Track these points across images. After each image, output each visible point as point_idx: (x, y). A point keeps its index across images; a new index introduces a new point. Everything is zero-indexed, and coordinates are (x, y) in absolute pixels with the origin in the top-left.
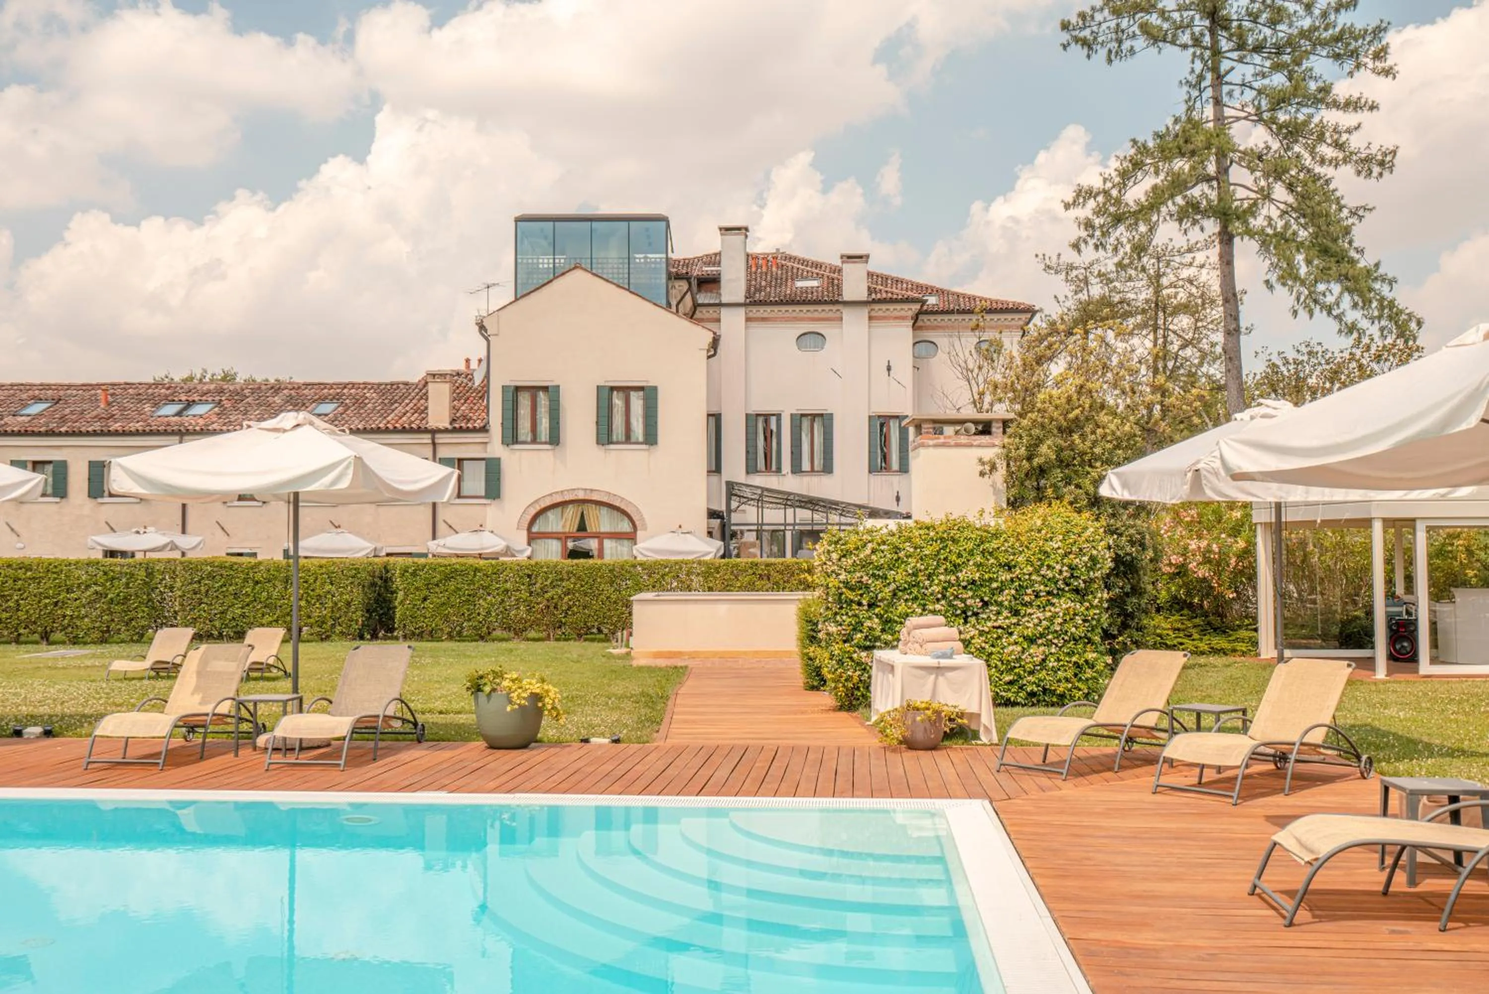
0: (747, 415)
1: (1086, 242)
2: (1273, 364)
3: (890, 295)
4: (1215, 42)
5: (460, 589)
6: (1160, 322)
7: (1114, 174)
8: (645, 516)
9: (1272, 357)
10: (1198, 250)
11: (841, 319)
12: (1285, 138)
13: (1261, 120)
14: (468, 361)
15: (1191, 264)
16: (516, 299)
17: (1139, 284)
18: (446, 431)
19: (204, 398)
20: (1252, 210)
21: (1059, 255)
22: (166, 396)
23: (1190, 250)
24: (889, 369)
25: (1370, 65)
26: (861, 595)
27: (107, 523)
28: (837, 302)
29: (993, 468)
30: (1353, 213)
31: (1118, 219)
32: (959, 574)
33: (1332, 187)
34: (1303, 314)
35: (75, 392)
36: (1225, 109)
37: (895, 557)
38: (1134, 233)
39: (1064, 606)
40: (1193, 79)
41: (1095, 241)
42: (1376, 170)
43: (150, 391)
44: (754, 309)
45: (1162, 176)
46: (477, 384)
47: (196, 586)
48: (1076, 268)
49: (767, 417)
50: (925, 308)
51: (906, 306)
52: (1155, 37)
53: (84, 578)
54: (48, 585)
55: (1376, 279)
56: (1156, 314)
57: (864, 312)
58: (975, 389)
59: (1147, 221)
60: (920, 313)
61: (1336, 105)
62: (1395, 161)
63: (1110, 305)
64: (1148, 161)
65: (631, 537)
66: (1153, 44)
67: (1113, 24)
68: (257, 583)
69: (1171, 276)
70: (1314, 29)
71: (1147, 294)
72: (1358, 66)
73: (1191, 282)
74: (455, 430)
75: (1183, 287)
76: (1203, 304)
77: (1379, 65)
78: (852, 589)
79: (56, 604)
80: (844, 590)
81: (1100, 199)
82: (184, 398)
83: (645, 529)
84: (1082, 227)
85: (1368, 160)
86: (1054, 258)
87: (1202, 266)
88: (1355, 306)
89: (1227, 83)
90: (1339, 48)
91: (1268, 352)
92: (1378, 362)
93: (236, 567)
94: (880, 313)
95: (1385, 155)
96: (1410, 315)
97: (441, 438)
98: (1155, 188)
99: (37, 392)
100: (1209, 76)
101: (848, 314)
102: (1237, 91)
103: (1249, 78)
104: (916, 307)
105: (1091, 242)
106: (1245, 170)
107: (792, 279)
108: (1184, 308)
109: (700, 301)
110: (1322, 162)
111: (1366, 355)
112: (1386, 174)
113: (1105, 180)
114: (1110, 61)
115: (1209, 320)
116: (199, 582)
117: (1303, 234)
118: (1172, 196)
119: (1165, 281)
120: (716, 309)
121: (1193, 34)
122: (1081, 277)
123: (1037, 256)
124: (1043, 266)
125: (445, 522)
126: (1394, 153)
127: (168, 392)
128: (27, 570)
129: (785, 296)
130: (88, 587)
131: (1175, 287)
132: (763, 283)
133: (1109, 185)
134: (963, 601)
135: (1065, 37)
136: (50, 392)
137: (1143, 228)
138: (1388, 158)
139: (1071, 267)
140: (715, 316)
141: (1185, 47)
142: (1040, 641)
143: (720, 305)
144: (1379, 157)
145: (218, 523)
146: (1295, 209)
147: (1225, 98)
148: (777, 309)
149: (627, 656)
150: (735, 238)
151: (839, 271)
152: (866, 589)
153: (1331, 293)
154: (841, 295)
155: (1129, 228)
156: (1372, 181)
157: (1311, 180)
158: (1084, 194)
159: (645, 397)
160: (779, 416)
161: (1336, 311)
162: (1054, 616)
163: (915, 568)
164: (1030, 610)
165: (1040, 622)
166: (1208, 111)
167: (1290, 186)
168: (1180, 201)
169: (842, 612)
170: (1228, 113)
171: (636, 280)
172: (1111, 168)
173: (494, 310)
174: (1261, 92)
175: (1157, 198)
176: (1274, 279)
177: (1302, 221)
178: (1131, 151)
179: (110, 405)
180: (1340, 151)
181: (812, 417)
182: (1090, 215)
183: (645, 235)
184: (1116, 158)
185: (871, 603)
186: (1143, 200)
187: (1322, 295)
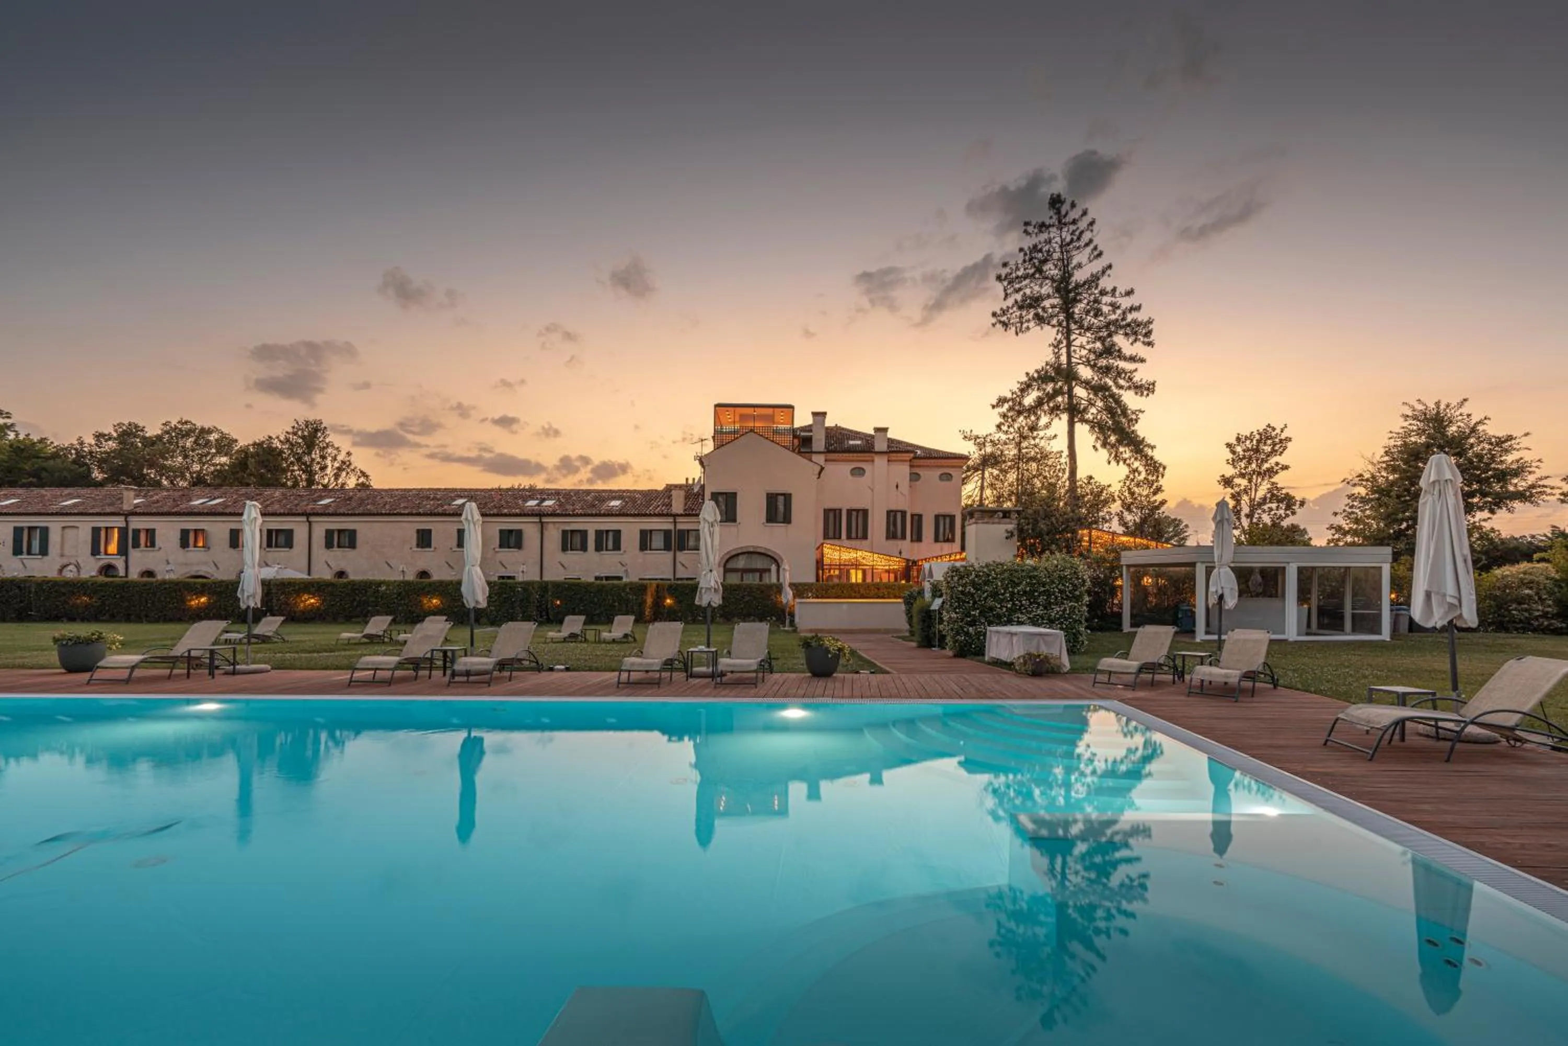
0: (826, 509)
3: (898, 449)
4: (1068, 324)
6: (1021, 466)
7: (1017, 391)
8: (783, 560)
11: (873, 461)
12: (1101, 374)
13: (1090, 364)
14: (687, 479)
16: (716, 447)
17: (1011, 446)
18: (681, 515)
19: (549, 497)
20: (1085, 410)
22: (530, 496)
24: (897, 487)
25: (1142, 340)
26: (970, 598)
28: (871, 452)
29: (1011, 535)
30: (1134, 413)
31: (1020, 413)
32: (1019, 588)
33: (1123, 399)
34: (1113, 463)
35: (481, 493)
36: (1072, 358)
37: (987, 579)
38: (1028, 420)
40: (1055, 343)
41: (1008, 424)
42: (1145, 393)
43: (521, 493)
44: (829, 455)
45: (1041, 392)
46: (697, 489)
48: (979, 438)
49: (835, 510)
50: (916, 456)
51: (905, 455)
52: (1040, 320)
57: (885, 458)
59: (1035, 414)
60: (915, 458)
61: (1125, 359)
62: (1155, 388)
63: (995, 457)
64: (1034, 384)
66: (1039, 325)
67: (1018, 314)
70: (1117, 320)
71: (1014, 452)
72: (1135, 340)
74: (686, 515)
77: (1146, 340)
81: (1011, 403)
82: (539, 497)
83: (784, 567)
84: (1001, 417)
85: (1141, 386)
86: (969, 433)
87: (1042, 438)
88: (1136, 459)
89: (1073, 345)
90: (1128, 330)
94: (893, 458)
95: (1149, 385)
96: (1160, 464)
97: (679, 519)
98: (1039, 398)
99: (459, 493)
100: (1065, 342)
101: (877, 458)
102: (1078, 349)
103: (1084, 343)
104: (912, 455)
106: (1082, 389)
107: (846, 440)
108: (1033, 459)
109: (804, 450)
110: (1121, 387)
111: (1132, 483)
112: (1151, 395)
113: (1013, 393)
114: (1017, 334)
117: (1109, 422)
118: (1048, 402)
120: (810, 454)
121: (1059, 320)
122: (981, 442)
125: (682, 562)
126: (1153, 384)
129: (844, 448)
132: (833, 441)
133: (1015, 396)
134: (1020, 601)
135: (994, 320)
136: (466, 493)
137: (1033, 418)
138: (1151, 387)
139: (977, 437)
140: (812, 457)
141: (1054, 326)
143: (812, 452)
144: (1147, 386)
145: (560, 562)
146: (1105, 410)
147: (1073, 354)
148: (841, 455)
149: (795, 631)
150: (819, 418)
151: (872, 437)
152: (972, 595)
153: (1126, 452)
154: (873, 448)
155: (1026, 418)
156: (1144, 398)
157: (1113, 396)
158: (1002, 401)
159: (785, 500)
160: (840, 510)
161: (1128, 462)
162: (1065, 610)
163: (997, 585)
164: (1053, 607)
165: (1058, 612)
166: (1064, 359)
167: (1104, 399)
168: (1051, 405)
169: (959, 607)
170: (1073, 360)
171: (778, 438)
172: (1016, 387)
173: (706, 453)
174: (1090, 350)
175: (1039, 403)
176: (1098, 445)
177: (1109, 416)
178: (1025, 379)
179: (500, 500)
180: (1128, 382)
181: (858, 511)
182: (1005, 411)
183: (780, 415)
184: (1018, 382)
185: (975, 603)
186: (1033, 404)
187: (1122, 453)
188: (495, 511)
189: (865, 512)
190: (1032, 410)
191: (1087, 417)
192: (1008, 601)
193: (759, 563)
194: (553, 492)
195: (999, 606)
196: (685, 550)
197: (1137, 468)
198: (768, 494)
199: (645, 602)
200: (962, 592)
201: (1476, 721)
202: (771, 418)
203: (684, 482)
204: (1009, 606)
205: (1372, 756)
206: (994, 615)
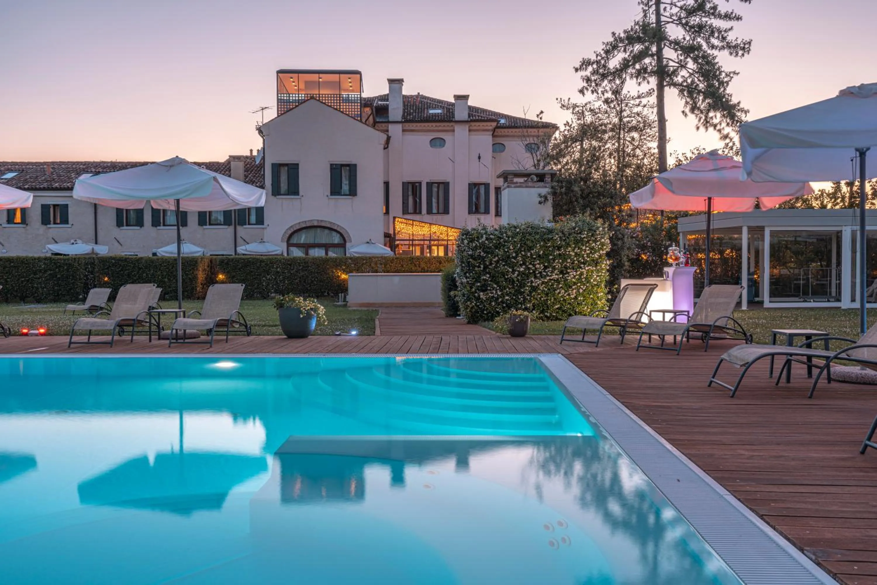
0: (403, 183)
1: (587, 89)
2: (680, 160)
3: (480, 118)
5: (252, 272)
6: (622, 136)
7: (602, 52)
8: (351, 235)
9: (679, 156)
10: (643, 97)
11: (453, 131)
12: (693, 33)
13: (681, 23)
14: (251, 151)
15: (639, 105)
16: (278, 116)
19: (105, 170)
20: (675, 73)
21: (569, 99)
22: (84, 169)
23: (639, 97)
24: (479, 158)
26: (480, 263)
27: (53, 238)
28: (451, 121)
29: (546, 199)
30: (727, 75)
31: (604, 76)
32: (532, 252)
33: (716, 61)
34: (702, 129)
35: (31, 167)
36: (661, 17)
37: (498, 242)
38: (613, 85)
39: (587, 268)
41: (592, 88)
42: (740, 52)
43: (74, 166)
44: (407, 125)
45: (628, 54)
46: (257, 163)
47: (106, 271)
48: (578, 107)
49: (413, 184)
50: (499, 125)
51: (489, 124)
53: (43, 266)
54: (23, 270)
55: (739, 110)
56: (620, 132)
57: (466, 127)
58: (535, 158)
59: (620, 77)
60: (497, 127)
61: (720, 16)
62: (751, 48)
63: (596, 127)
64: (620, 45)
65: (342, 245)
68: (140, 269)
69: (628, 111)
71: (615, 121)
73: (638, 115)
75: (634, 117)
76: (644, 126)
78: (475, 259)
79: (28, 281)
80: (471, 260)
81: (595, 66)
82: (93, 170)
83: (351, 241)
84: (585, 81)
85: (736, 47)
86: (566, 101)
87: (645, 106)
88: (728, 124)
89: (663, 3)
91: (677, 153)
92: (737, 156)
93: (128, 260)
94: (475, 128)
95: (745, 44)
98: (625, 59)
99: (10, 166)
101: (458, 128)
102: (668, 7)
104: (494, 124)
105: (590, 89)
106: (672, 50)
107: (427, 109)
108: (635, 128)
109: (378, 120)
110: (713, 47)
111: (731, 152)
112: (746, 54)
113: (597, 56)
115: (647, 135)
116: (108, 268)
117: (701, 86)
118: (634, 64)
119: (625, 114)
120: (386, 124)
122: (580, 111)
123: (557, 99)
124: (560, 105)
125: (241, 237)
126: (750, 43)
127: (84, 167)
128: (11, 262)
129: (424, 117)
130: (46, 271)
131: (630, 117)
132: (412, 111)
133: (599, 58)
134: (534, 265)
136: (17, 167)
137: (618, 82)
138: (747, 46)
139: (575, 106)
140: (385, 128)
142: (574, 287)
143: (389, 122)
144: (742, 45)
145: (115, 238)
146: (697, 73)
147: (662, 11)
148: (419, 124)
149: (345, 306)
150: (396, 86)
151: (453, 105)
152: (483, 258)
153: (717, 117)
154: (454, 117)
155: (610, 81)
156: (739, 58)
157: (705, 57)
158: (586, 63)
159: (350, 170)
160: (420, 183)
161: (718, 127)
162: (582, 274)
163: (509, 248)
164: (569, 271)
165: (575, 276)
166: (653, 18)
167: (695, 60)
168: (637, 66)
169: (469, 271)
170: (663, 19)
171: (344, 107)
172: (600, 49)
173: (267, 121)
174: (681, 8)
175: (625, 65)
176: (687, 110)
177: (701, 79)
178: (612, 39)
179: (52, 173)
180: (722, 41)
181: (439, 183)
182: (589, 75)
183: (347, 82)
184: (604, 43)
185: (486, 267)
186: (618, 66)
187: (712, 118)
188: (45, 185)
189: (446, 185)
190: (619, 72)
191: (675, 79)
192: (521, 265)
193: (324, 238)
194: (109, 165)
195: (510, 270)
196: (246, 224)
197: (728, 134)
198: (331, 165)
199: (195, 278)
200: (472, 256)
201: (839, 356)
202: (338, 85)
203: (248, 154)
204: (522, 269)
205: (734, 394)
206: (506, 279)
